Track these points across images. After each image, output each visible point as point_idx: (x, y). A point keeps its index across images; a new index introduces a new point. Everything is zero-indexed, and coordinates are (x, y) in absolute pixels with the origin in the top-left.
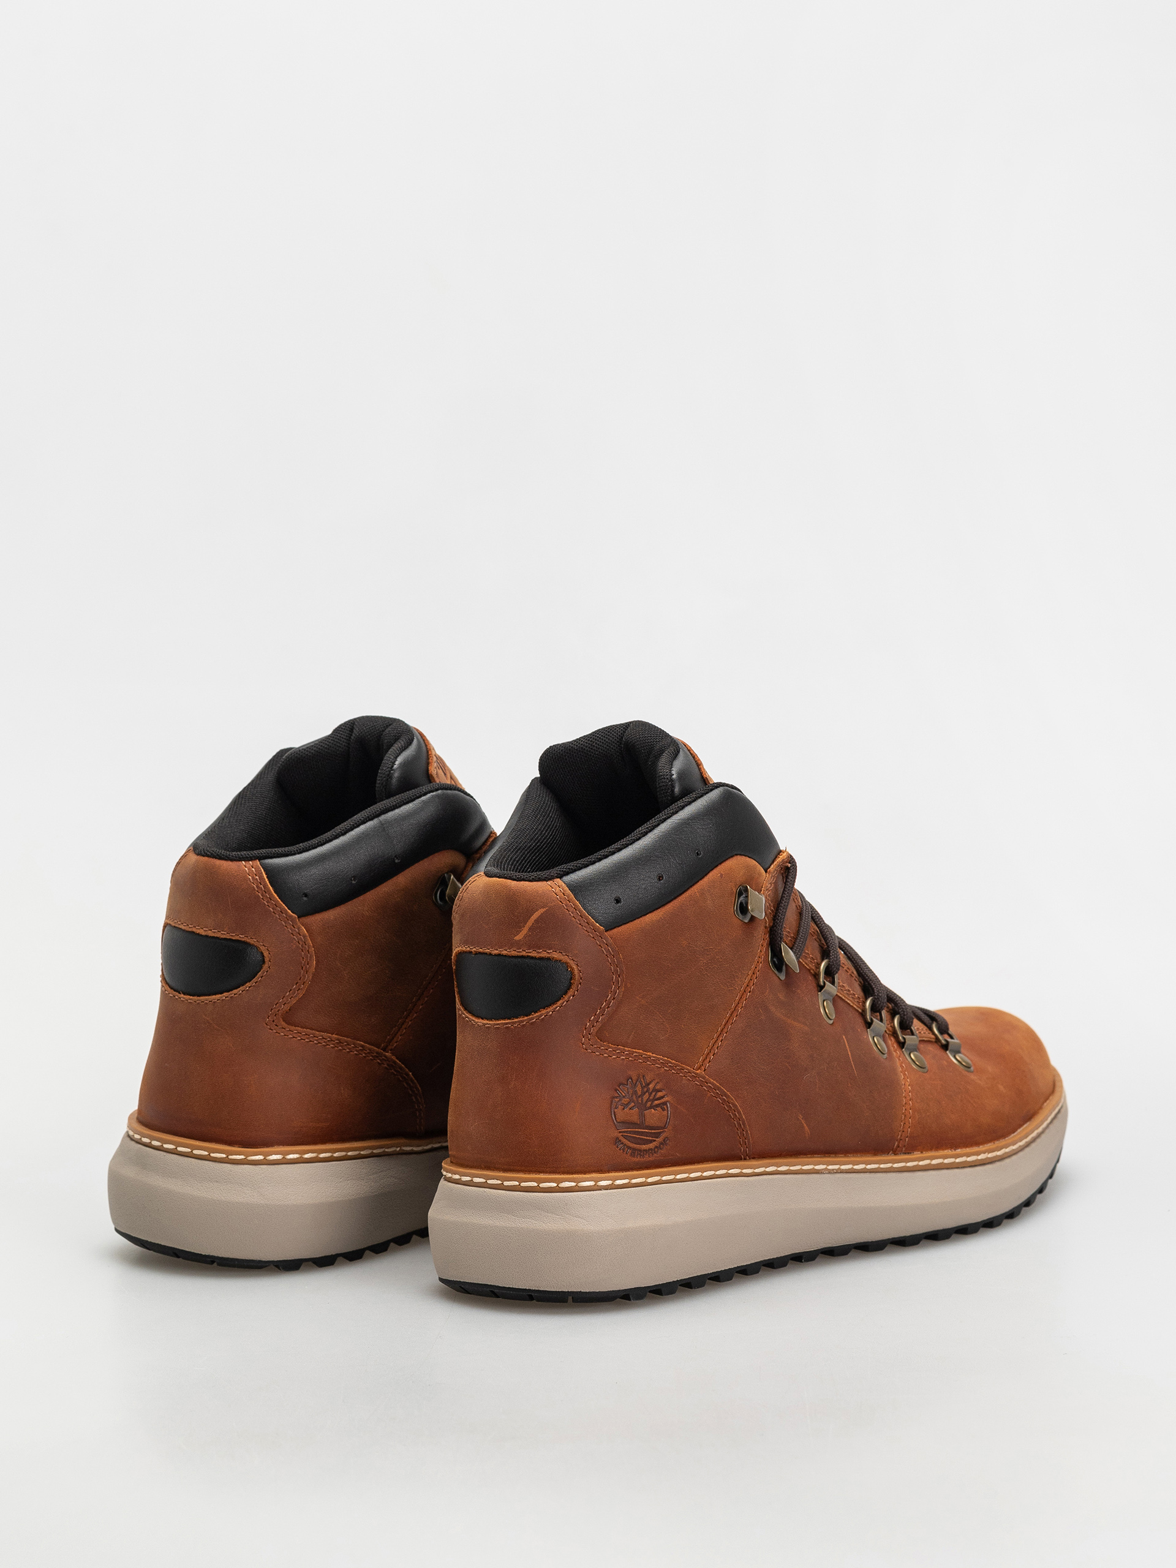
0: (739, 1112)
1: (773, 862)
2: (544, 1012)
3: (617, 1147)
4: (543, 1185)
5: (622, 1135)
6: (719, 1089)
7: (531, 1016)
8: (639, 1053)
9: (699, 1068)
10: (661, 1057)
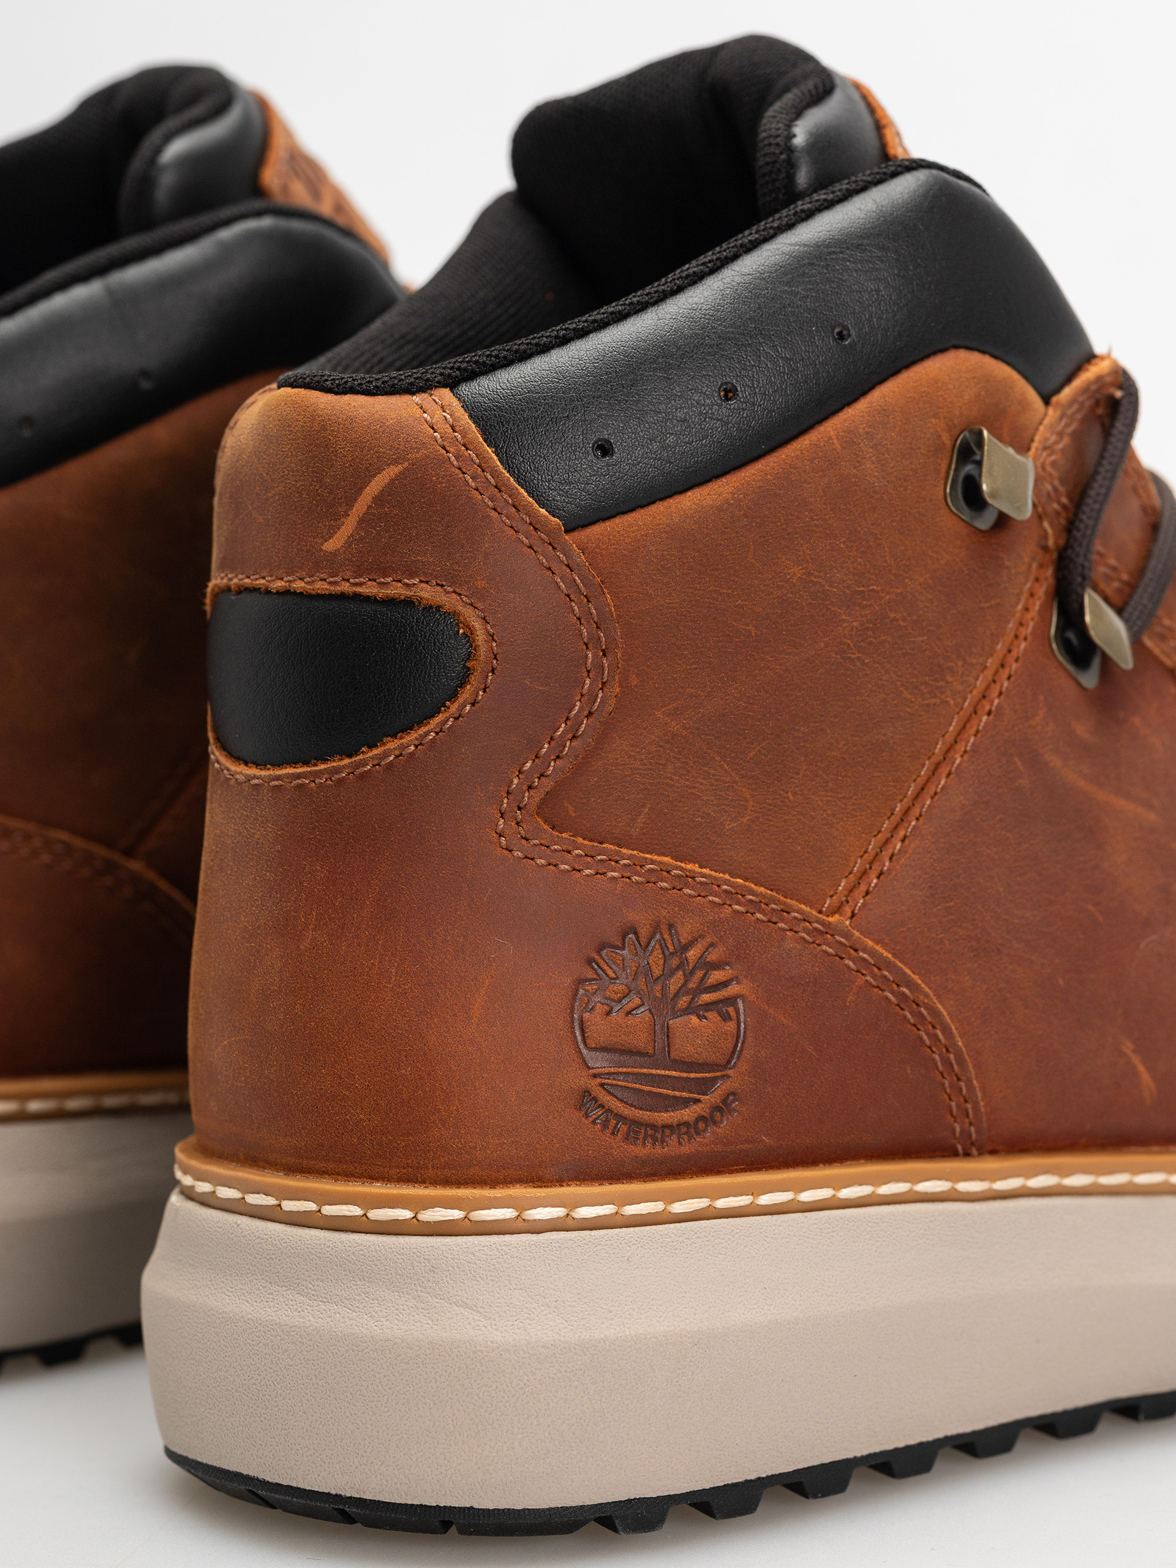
0: (946, 1030)
1: (1069, 380)
2: (392, 744)
3: (587, 1116)
4: (376, 1214)
5: (602, 1085)
6: (889, 965)
7: (361, 757)
8: (660, 863)
9: (837, 910)
10: (727, 876)
